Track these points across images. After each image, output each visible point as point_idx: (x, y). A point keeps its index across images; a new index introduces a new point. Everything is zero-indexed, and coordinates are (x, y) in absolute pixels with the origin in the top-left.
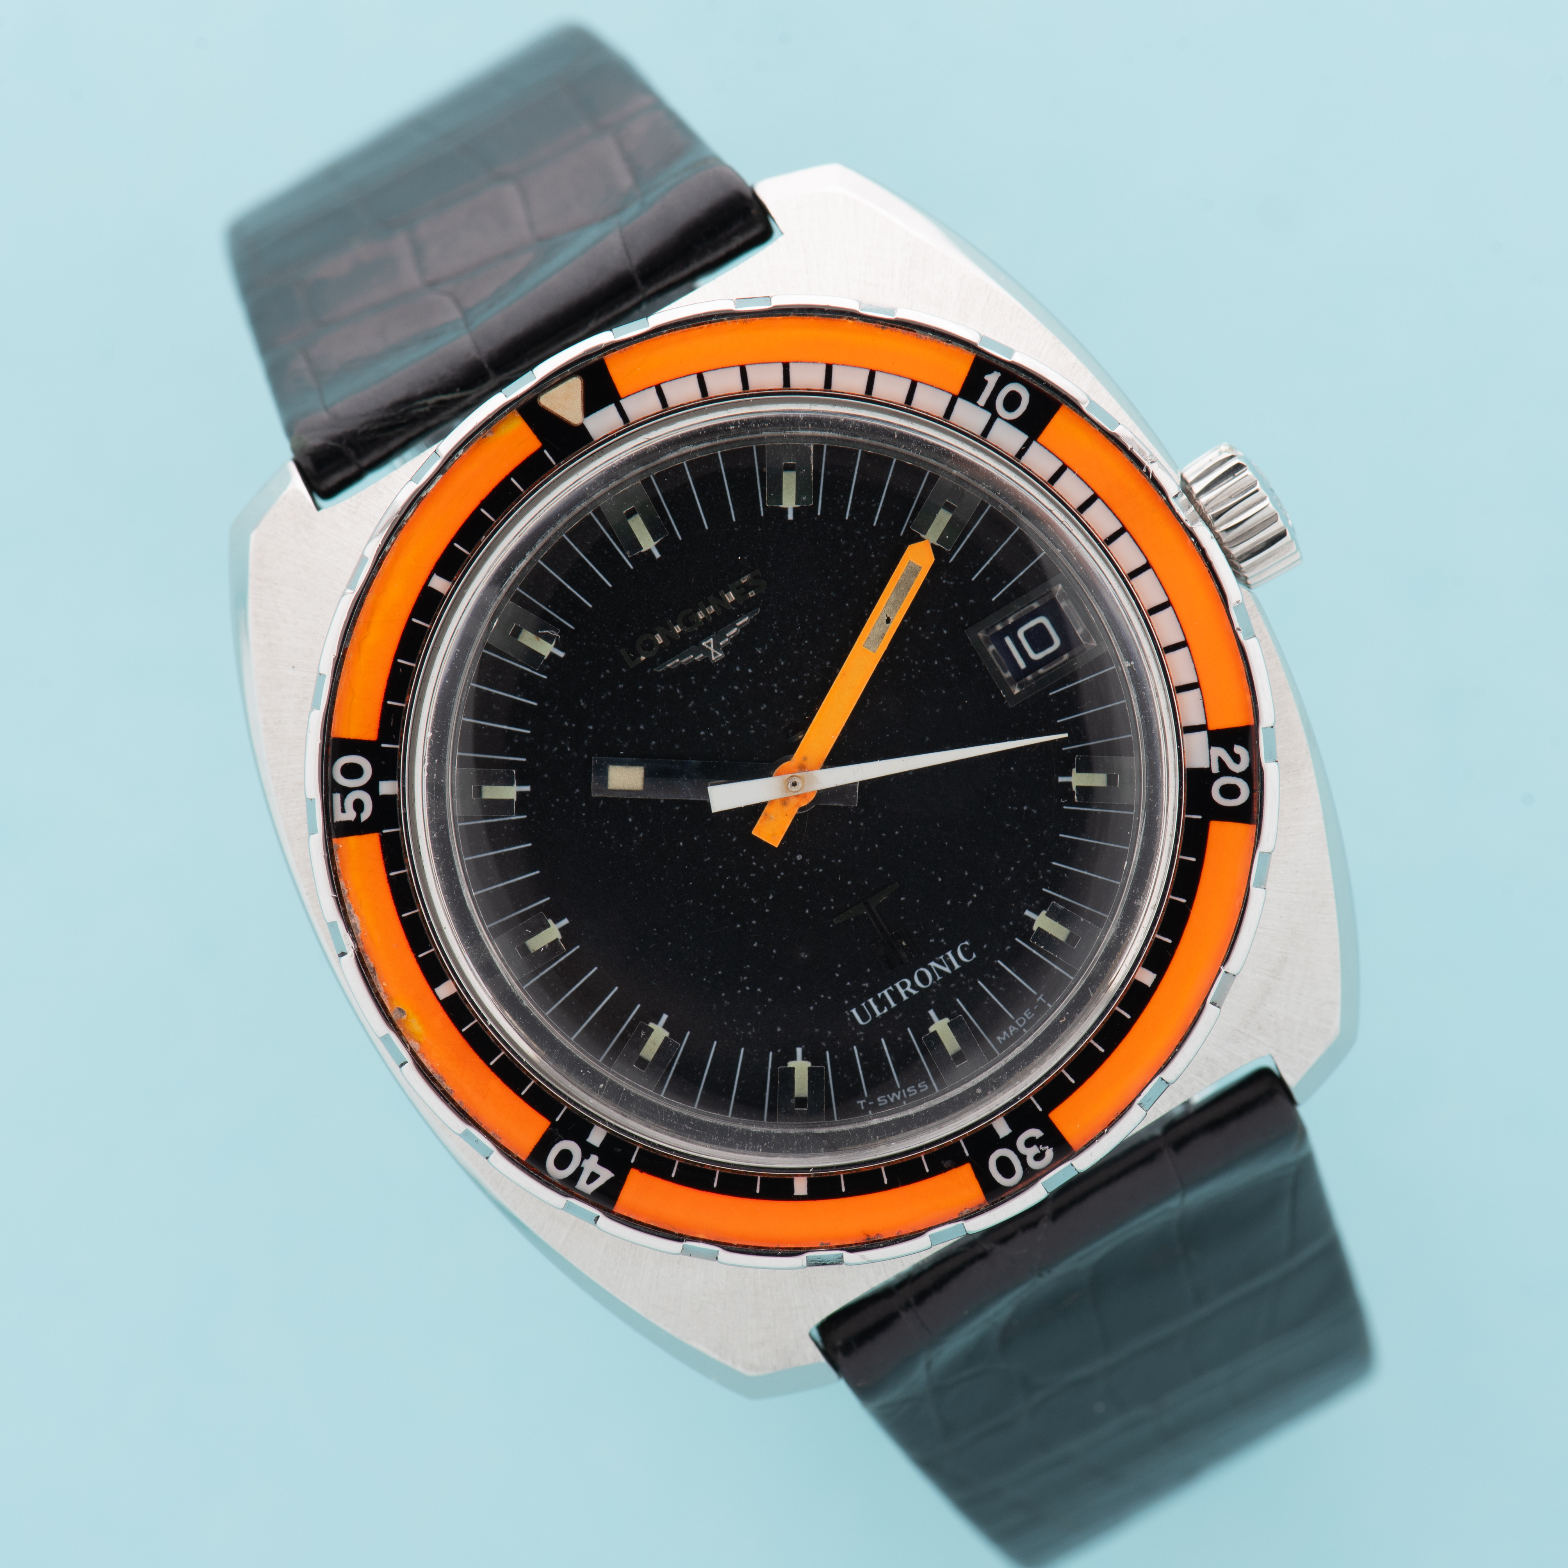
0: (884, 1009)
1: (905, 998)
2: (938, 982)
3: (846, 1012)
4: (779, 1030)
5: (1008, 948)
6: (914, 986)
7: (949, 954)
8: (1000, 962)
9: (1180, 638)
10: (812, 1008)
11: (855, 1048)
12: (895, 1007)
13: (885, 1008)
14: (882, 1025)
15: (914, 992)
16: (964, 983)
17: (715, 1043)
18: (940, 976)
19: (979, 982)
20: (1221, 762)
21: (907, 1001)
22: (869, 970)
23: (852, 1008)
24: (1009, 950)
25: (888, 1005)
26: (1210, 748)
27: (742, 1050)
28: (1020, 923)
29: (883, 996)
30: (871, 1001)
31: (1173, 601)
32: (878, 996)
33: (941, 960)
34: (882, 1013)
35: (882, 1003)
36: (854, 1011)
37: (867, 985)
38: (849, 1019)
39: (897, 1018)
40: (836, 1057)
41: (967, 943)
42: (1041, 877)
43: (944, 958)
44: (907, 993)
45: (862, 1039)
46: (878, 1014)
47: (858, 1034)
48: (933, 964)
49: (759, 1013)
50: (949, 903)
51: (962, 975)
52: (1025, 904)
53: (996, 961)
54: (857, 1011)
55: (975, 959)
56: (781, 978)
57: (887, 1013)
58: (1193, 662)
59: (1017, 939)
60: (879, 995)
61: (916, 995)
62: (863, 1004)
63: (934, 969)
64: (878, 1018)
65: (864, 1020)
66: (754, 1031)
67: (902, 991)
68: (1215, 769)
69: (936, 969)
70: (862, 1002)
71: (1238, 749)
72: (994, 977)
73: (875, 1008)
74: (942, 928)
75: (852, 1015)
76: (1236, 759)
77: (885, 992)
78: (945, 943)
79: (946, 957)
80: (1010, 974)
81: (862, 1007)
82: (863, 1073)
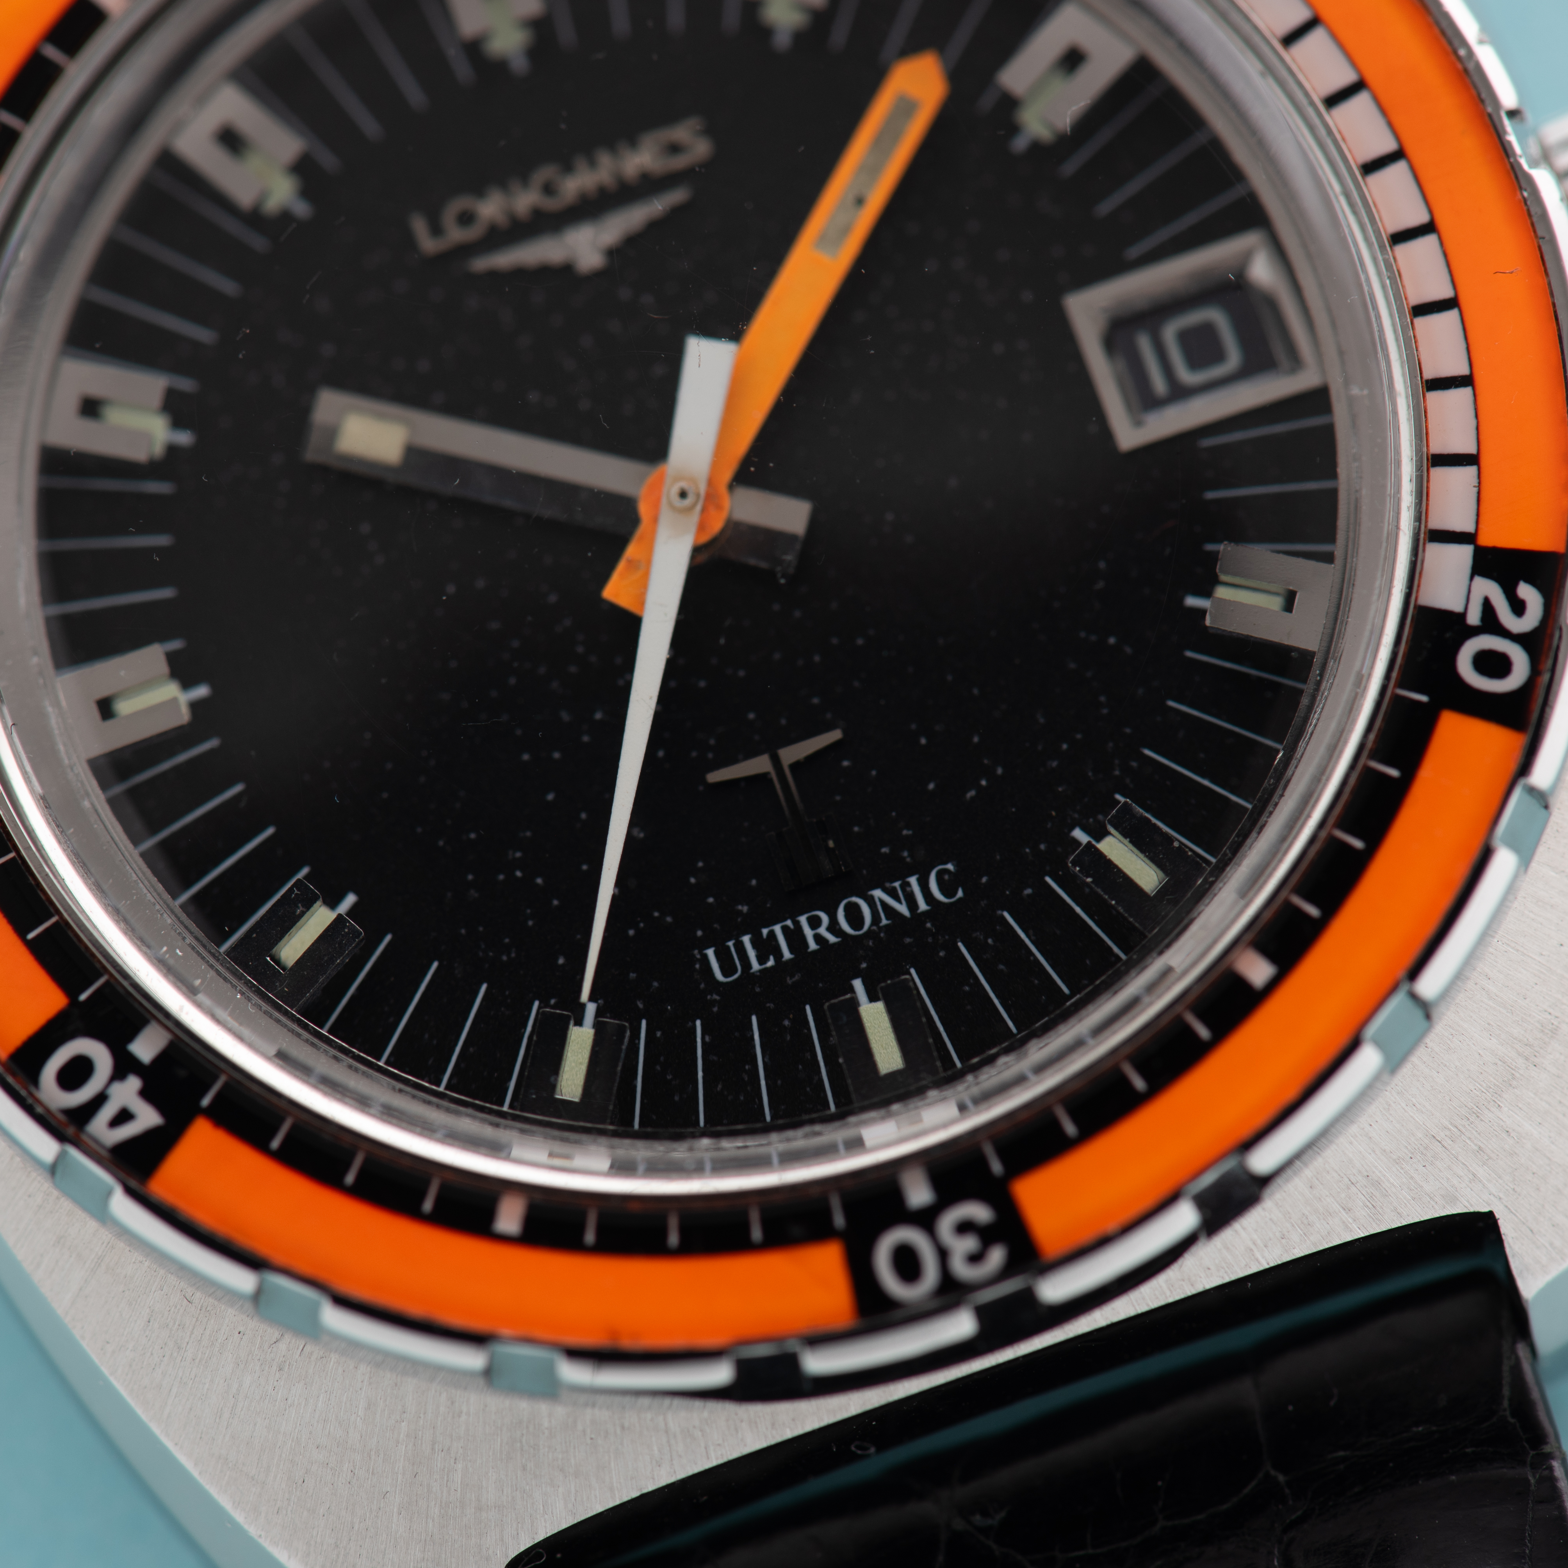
0: (768, 959)
1: (813, 946)
2: (880, 928)
3: (696, 952)
4: (561, 961)
5: (1028, 891)
6: (834, 927)
7: (913, 880)
8: (1006, 915)
9: (1460, 369)
10: (631, 932)
11: (698, 1023)
12: (791, 960)
13: (772, 958)
14: (758, 990)
15: (832, 939)
16: (930, 940)
17: (435, 965)
18: (887, 919)
19: (960, 944)
20: (1488, 607)
21: (814, 952)
22: (754, 882)
23: (708, 947)
24: (1028, 895)
25: (778, 954)
26: (1472, 578)
27: (484, 987)
28: (1059, 849)
29: (772, 934)
30: (746, 939)
31: (1463, 300)
32: (761, 934)
33: (895, 889)
34: (763, 967)
35: (766, 947)
36: (710, 953)
37: (745, 909)
38: (697, 966)
39: (789, 981)
40: (659, 1034)
41: (950, 867)
42: (1117, 773)
43: (901, 886)
44: (818, 938)
45: (715, 1009)
46: (756, 966)
47: (709, 997)
48: (878, 894)
49: (530, 923)
50: (931, 786)
51: (929, 925)
52: (1076, 816)
53: (999, 912)
54: (717, 954)
55: (960, 899)
56: (585, 867)
57: (772, 967)
58: (1477, 416)
59: (1048, 879)
60: (765, 931)
61: (835, 944)
62: (731, 944)
63: (878, 904)
64: (753, 973)
65: (725, 974)
66: (513, 955)
67: (808, 933)
68: (1474, 618)
69: (883, 903)
70: (730, 940)
71: (1526, 591)
72: (990, 941)
73: (752, 954)
74: (908, 829)
75: (705, 959)
76: (1518, 607)
77: (777, 929)
78: (908, 860)
79: (906, 885)
80: (1022, 941)
81: (728, 947)
82: (704, 1078)
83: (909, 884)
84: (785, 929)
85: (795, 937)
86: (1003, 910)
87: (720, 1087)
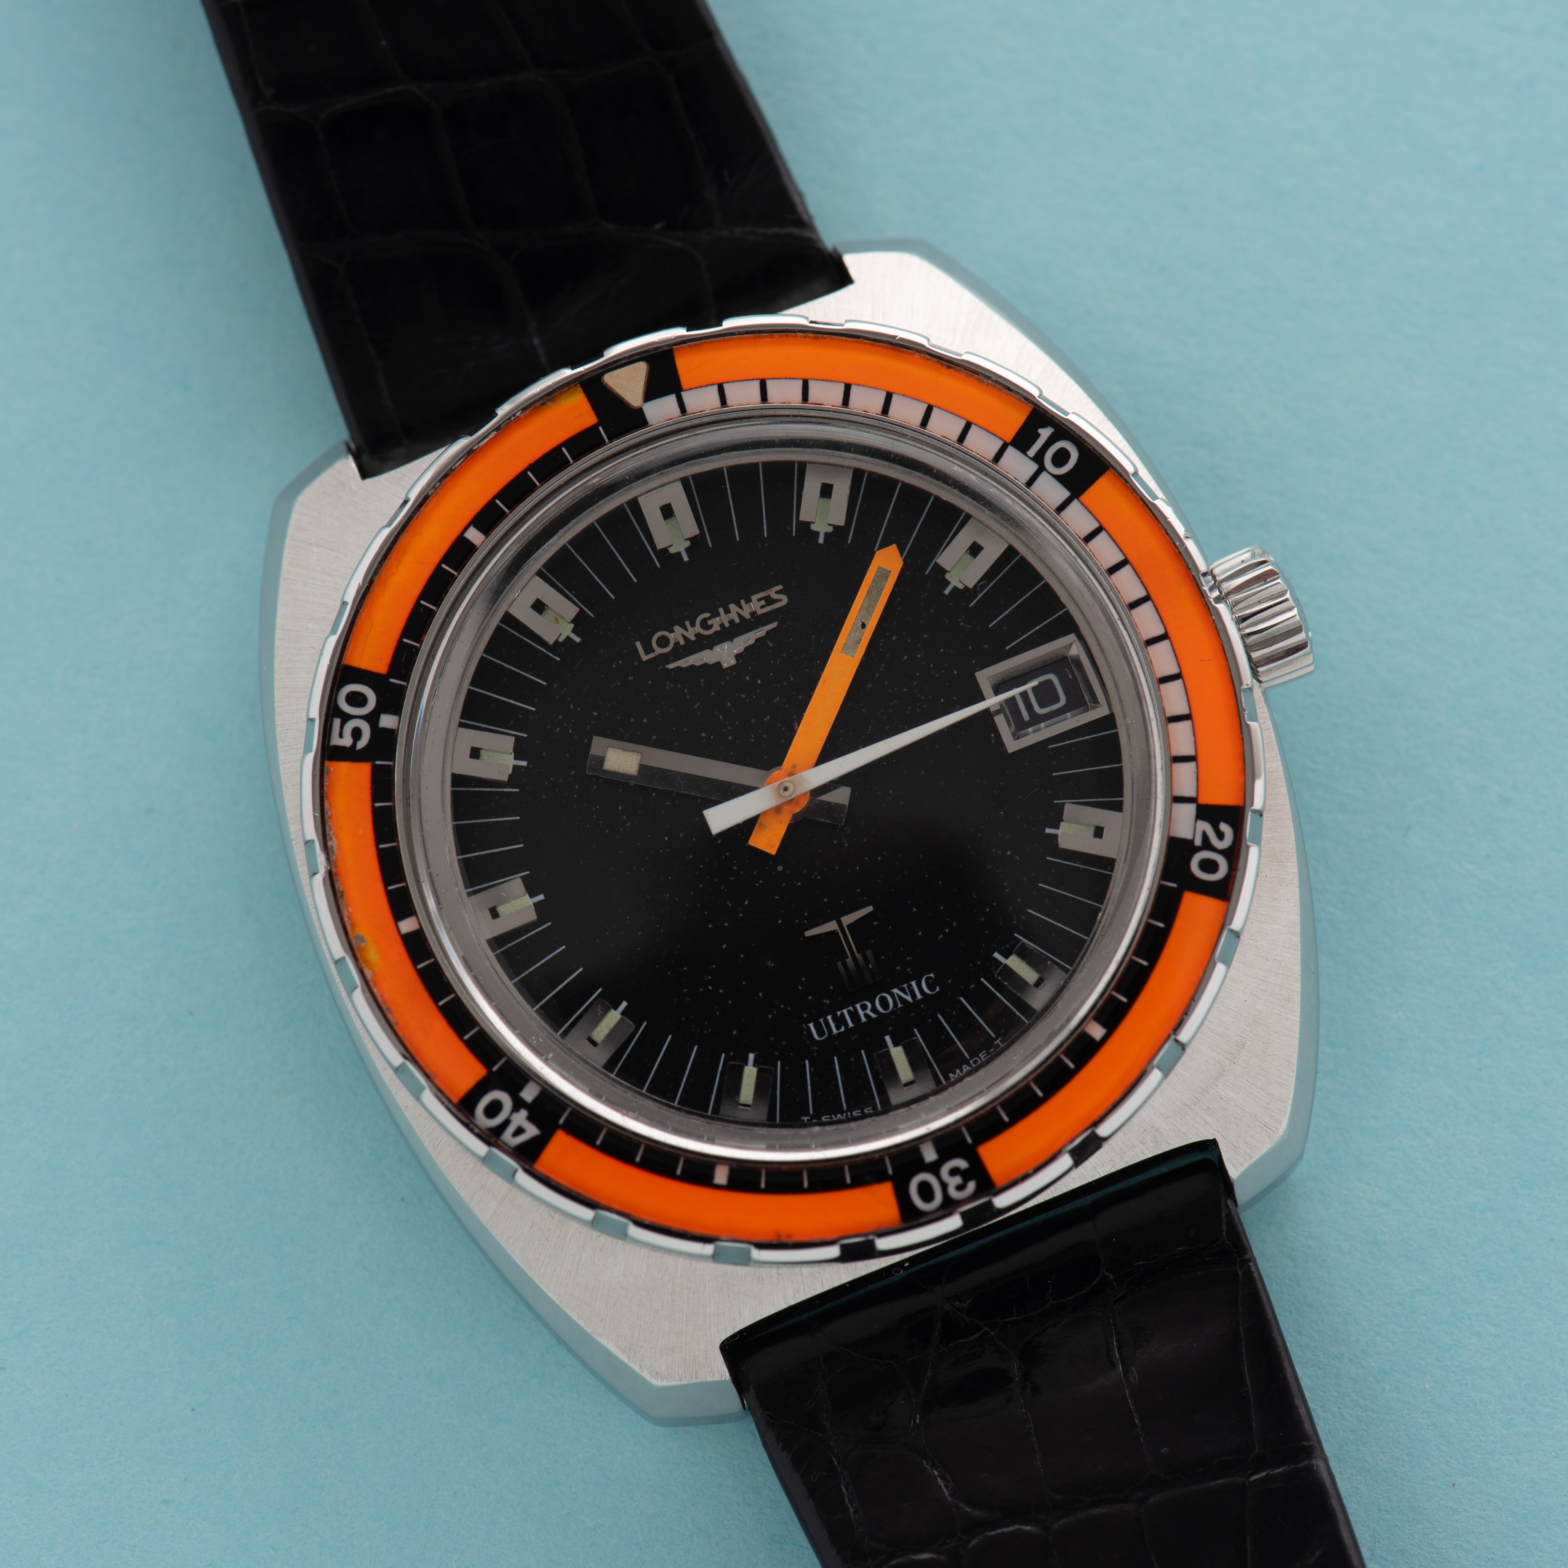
0: (841, 1028)
1: (864, 1019)
2: (898, 1009)
3: (804, 1025)
4: (735, 1033)
5: (973, 986)
6: (874, 1009)
7: (913, 983)
8: (962, 999)
9: (1185, 711)
10: (770, 1016)
11: (807, 1062)
12: (852, 1028)
13: (843, 1027)
14: (837, 1043)
15: (873, 1015)
16: (923, 1014)
17: (670, 1037)
18: (901, 1004)
19: (939, 1015)
20: (1205, 836)
21: (865, 1023)
22: (832, 987)
23: (810, 1022)
24: (973, 988)
25: (846, 1025)
26: (1196, 821)
27: (696, 1047)
28: (987, 964)
29: (842, 1014)
30: (829, 1018)
31: (1184, 674)
32: (837, 1014)
33: (904, 988)
34: (839, 1031)
35: (840, 1021)
36: (811, 1025)
37: (828, 1002)
38: (805, 1033)
39: (853, 1038)
40: (787, 1068)
41: (932, 975)
42: (1015, 922)
43: (907, 986)
44: (866, 1015)
45: (815, 1054)
46: (835, 1031)
47: (812, 1048)
48: (896, 991)
49: (718, 1013)
50: (920, 933)
51: (922, 1006)
52: (995, 946)
53: (958, 998)
54: (814, 1025)
55: (938, 992)
56: (744, 983)
57: (843, 1032)
58: (1194, 735)
59: (982, 979)
60: (839, 1013)
61: (875, 1018)
62: (821, 1020)
63: (896, 996)
64: (834, 1035)
65: (820, 1036)
66: (710, 1030)
67: (861, 1013)
68: (1198, 842)
69: (899, 996)
70: (821, 1018)
71: (1224, 827)
72: (954, 1013)
73: (833, 1025)
74: (910, 957)
75: (809, 1029)
76: (1221, 836)
77: (845, 1011)
78: (910, 972)
79: (910, 986)
80: (970, 1012)
81: (820, 1022)
82: (811, 1089)
83: (911, 985)
84: (849, 1011)
85: (854, 1015)
86: (960, 997)
87: (819, 1093)
